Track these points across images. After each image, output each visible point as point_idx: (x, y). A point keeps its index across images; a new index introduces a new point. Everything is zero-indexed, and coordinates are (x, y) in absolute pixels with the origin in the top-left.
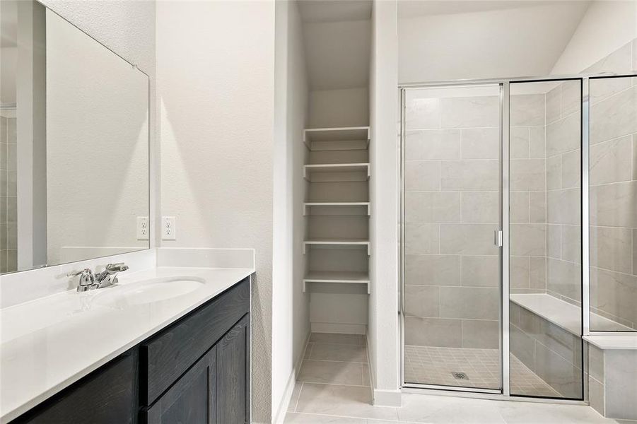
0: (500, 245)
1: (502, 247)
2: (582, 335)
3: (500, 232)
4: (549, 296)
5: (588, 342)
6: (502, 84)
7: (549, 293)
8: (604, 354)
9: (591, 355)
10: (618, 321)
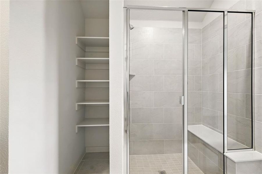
0: (183, 104)
1: (184, 105)
2: (224, 152)
3: (183, 97)
4: (204, 126)
5: (227, 157)
6: (184, 11)
7: (203, 125)
8: (236, 165)
9: (228, 163)
10: (237, 141)
